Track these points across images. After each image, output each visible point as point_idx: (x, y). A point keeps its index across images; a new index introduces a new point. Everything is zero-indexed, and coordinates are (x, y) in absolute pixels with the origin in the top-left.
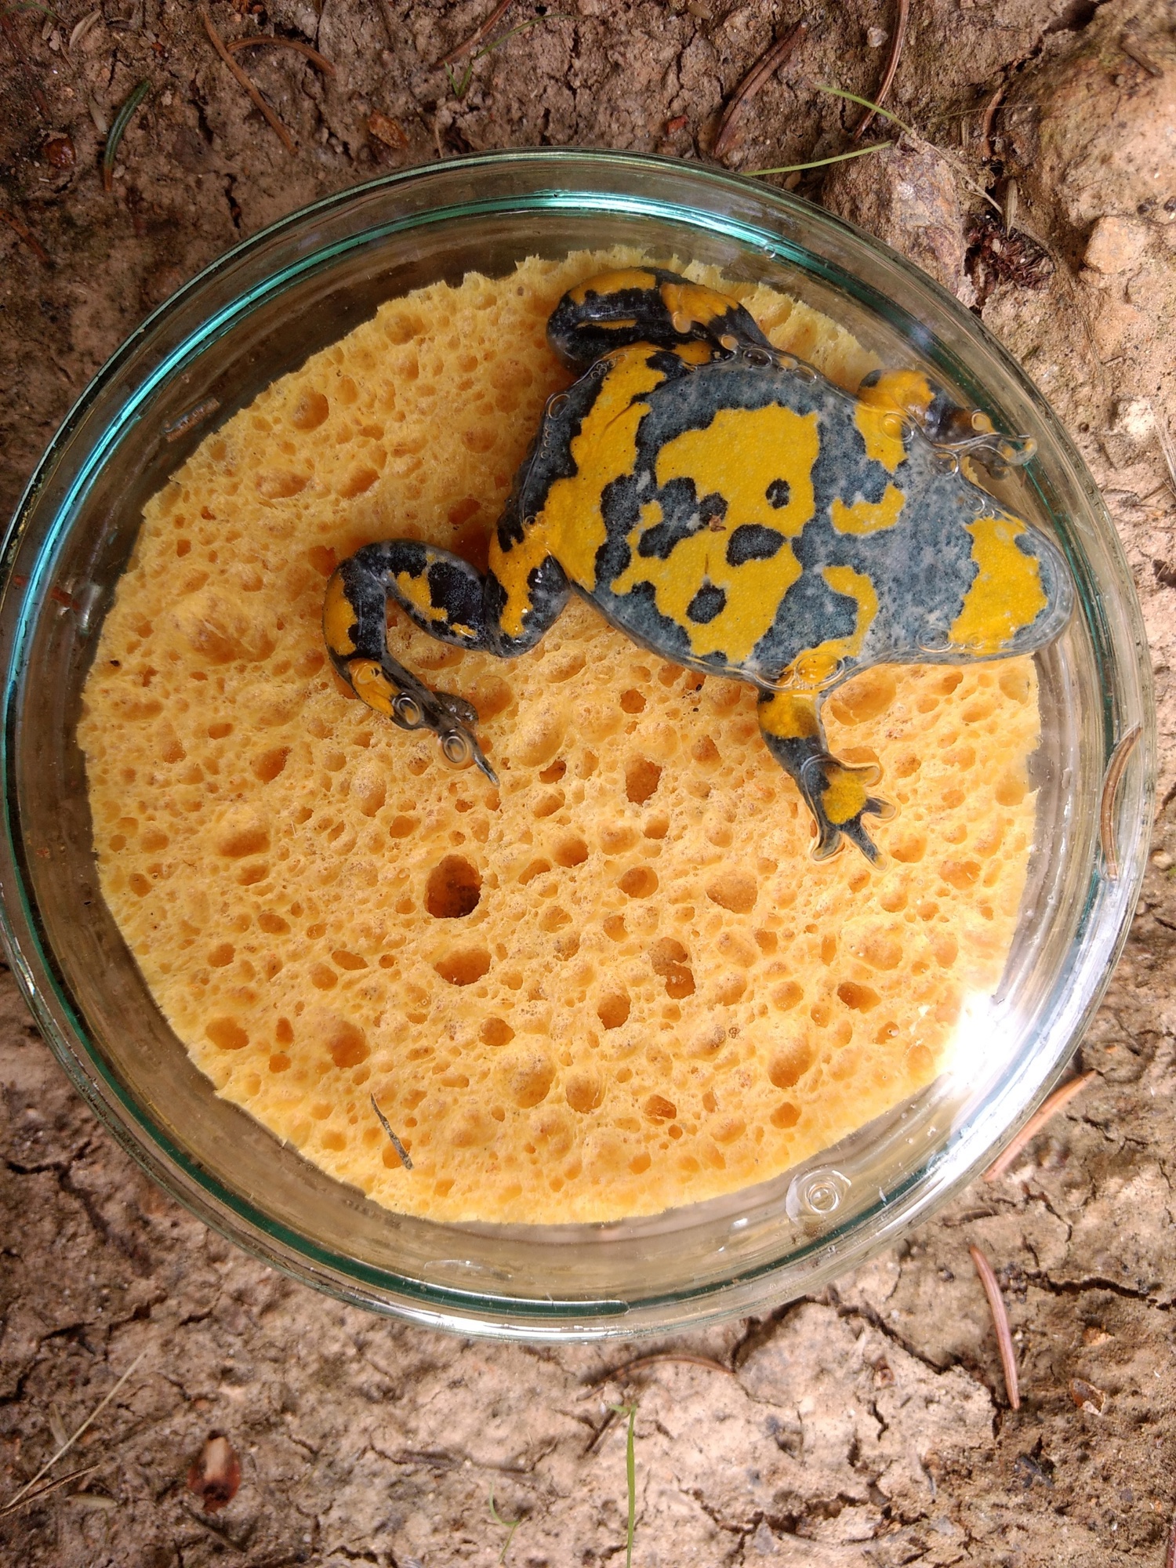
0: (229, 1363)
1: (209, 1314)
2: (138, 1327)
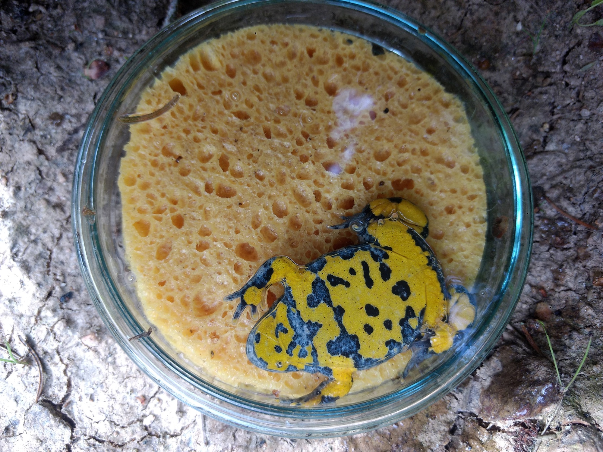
0: (23, 189)
1: (43, 178)
2: (35, 151)
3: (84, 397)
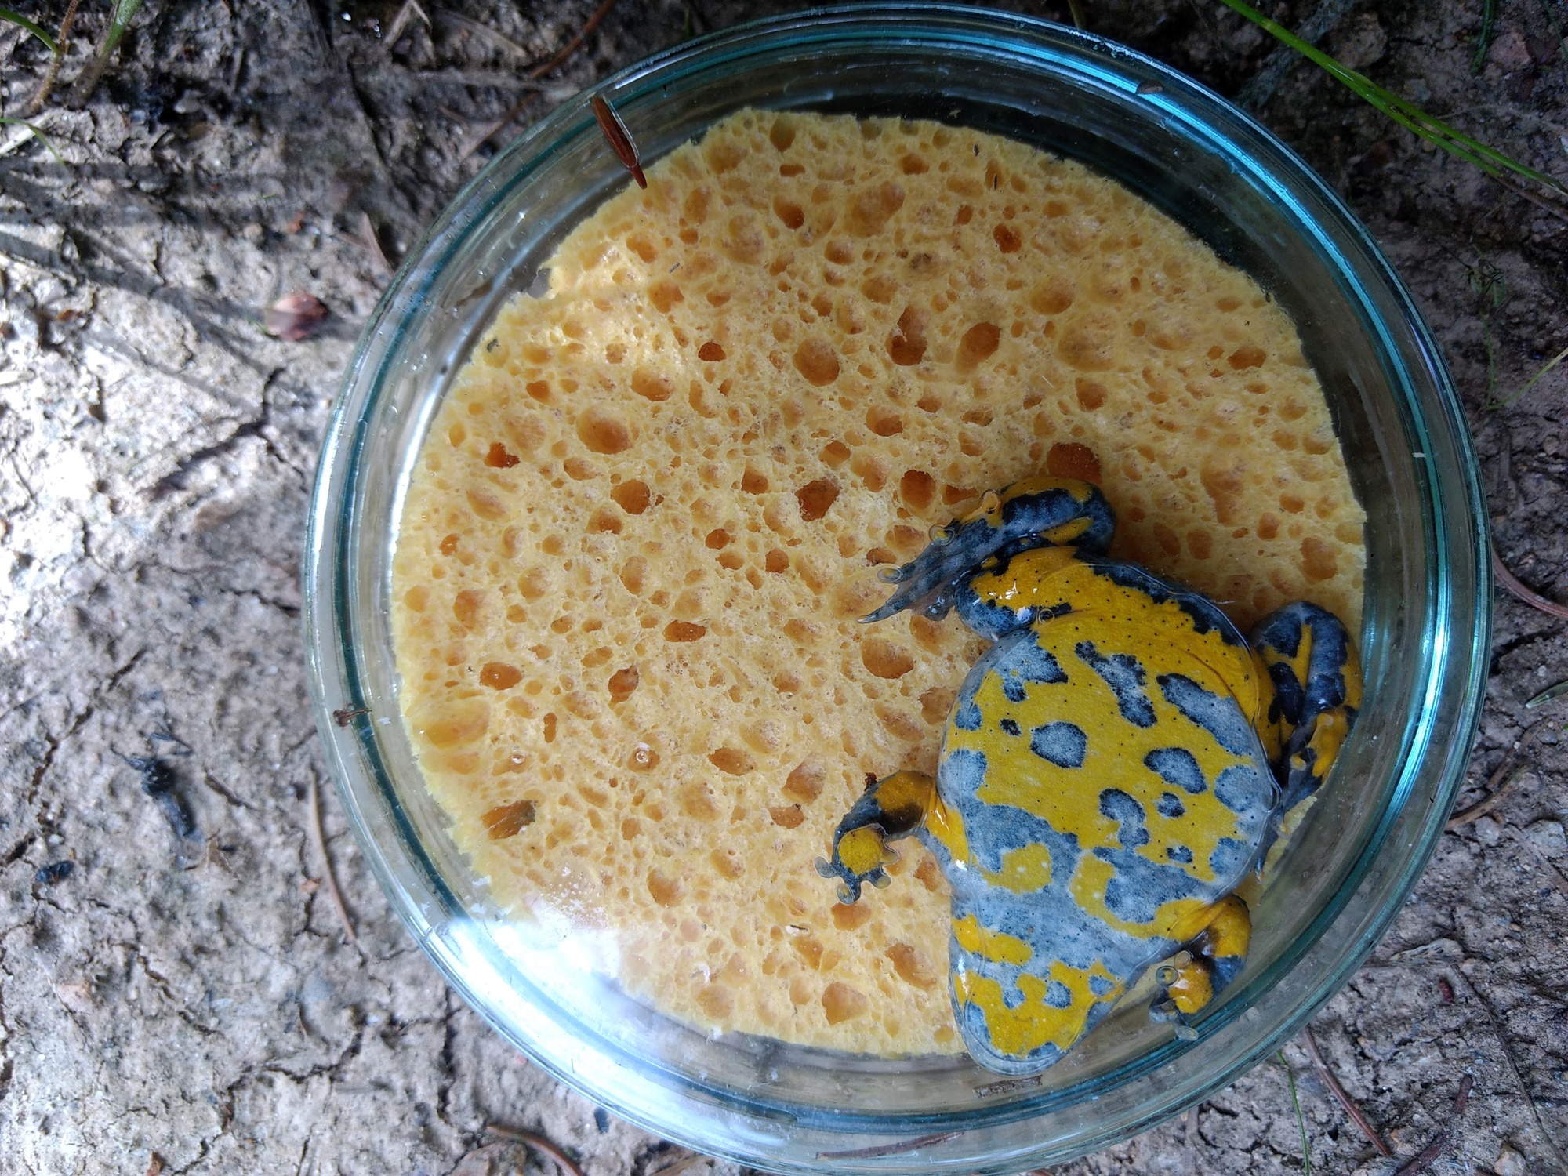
3: (29, 1119)
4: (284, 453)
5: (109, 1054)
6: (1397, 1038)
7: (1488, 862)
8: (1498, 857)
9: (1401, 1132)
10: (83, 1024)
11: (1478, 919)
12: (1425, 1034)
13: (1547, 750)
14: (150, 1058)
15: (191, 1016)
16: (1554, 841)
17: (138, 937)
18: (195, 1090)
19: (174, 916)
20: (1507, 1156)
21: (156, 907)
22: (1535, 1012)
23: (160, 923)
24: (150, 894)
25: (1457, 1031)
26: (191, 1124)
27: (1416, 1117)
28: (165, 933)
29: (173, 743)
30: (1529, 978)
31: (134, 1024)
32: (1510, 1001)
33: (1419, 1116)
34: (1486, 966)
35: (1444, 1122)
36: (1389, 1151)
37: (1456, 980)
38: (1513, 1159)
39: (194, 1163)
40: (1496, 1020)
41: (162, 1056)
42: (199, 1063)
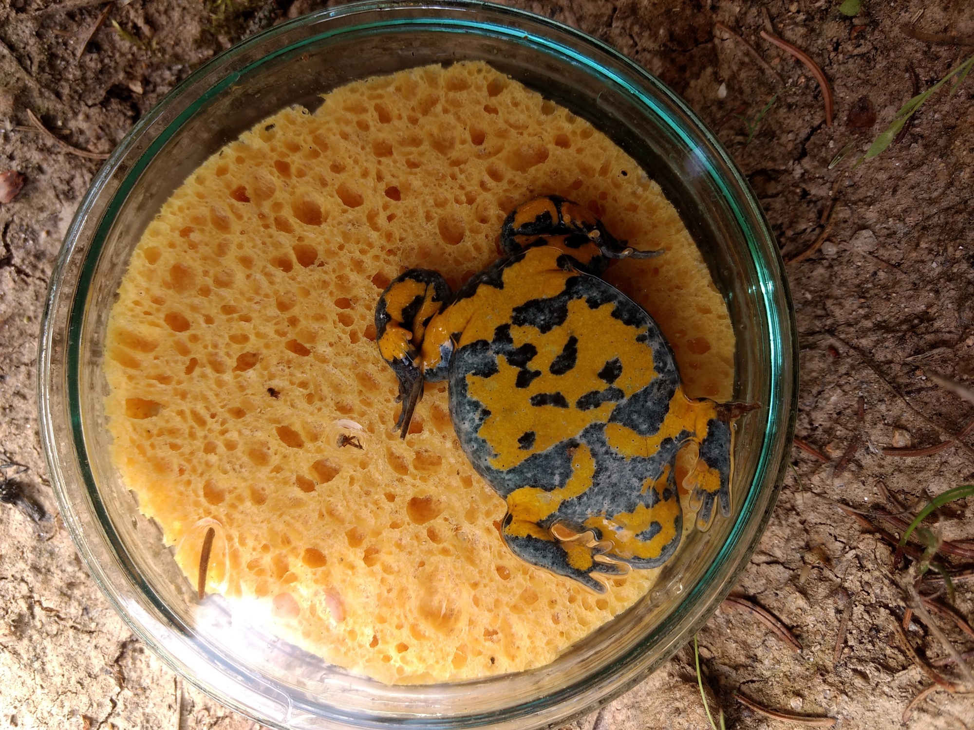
4: (28, 271)
5: (37, 665)
6: (814, 391)
7: (836, 268)
8: (841, 263)
9: (832, 445)
10: (15, 653)
11: (840, 304)
12: (830, 383)
13: (850, 190)
14: (61, 659)
15: (79, 626)
16: (869, 240)
17: (31, 591)
18: (96, 670)
19: (49, 571)
20: (897, 434)
21: (35, 569)
22: (887, 344)
23: (41, 577)
24: (29, 562)
25: (848, 374)
26: (100, 691)
27: (838, 433)
28: (46, 582)
29: (15, 467)
30: (880, 326)
31: (45, 642)
32: (871, 344)
33: (840, 432)
34: (852, 329)
35: (855, 429)
36: (828, 458)
37: (838, 344)
38: (901, 434)
39: (110, 715)
40: (867, 359)
41: (69, 655)
42: (93, 653)
